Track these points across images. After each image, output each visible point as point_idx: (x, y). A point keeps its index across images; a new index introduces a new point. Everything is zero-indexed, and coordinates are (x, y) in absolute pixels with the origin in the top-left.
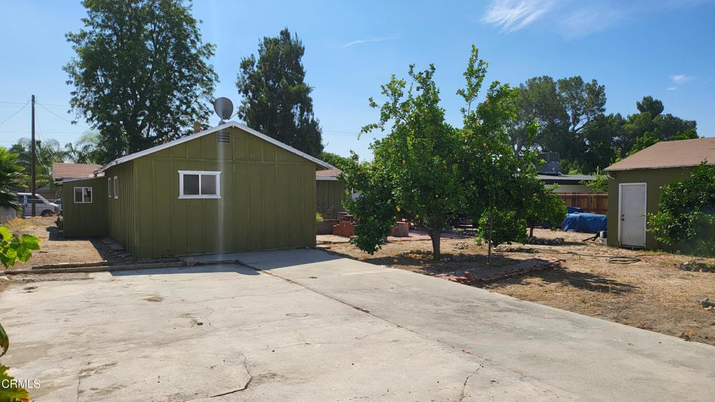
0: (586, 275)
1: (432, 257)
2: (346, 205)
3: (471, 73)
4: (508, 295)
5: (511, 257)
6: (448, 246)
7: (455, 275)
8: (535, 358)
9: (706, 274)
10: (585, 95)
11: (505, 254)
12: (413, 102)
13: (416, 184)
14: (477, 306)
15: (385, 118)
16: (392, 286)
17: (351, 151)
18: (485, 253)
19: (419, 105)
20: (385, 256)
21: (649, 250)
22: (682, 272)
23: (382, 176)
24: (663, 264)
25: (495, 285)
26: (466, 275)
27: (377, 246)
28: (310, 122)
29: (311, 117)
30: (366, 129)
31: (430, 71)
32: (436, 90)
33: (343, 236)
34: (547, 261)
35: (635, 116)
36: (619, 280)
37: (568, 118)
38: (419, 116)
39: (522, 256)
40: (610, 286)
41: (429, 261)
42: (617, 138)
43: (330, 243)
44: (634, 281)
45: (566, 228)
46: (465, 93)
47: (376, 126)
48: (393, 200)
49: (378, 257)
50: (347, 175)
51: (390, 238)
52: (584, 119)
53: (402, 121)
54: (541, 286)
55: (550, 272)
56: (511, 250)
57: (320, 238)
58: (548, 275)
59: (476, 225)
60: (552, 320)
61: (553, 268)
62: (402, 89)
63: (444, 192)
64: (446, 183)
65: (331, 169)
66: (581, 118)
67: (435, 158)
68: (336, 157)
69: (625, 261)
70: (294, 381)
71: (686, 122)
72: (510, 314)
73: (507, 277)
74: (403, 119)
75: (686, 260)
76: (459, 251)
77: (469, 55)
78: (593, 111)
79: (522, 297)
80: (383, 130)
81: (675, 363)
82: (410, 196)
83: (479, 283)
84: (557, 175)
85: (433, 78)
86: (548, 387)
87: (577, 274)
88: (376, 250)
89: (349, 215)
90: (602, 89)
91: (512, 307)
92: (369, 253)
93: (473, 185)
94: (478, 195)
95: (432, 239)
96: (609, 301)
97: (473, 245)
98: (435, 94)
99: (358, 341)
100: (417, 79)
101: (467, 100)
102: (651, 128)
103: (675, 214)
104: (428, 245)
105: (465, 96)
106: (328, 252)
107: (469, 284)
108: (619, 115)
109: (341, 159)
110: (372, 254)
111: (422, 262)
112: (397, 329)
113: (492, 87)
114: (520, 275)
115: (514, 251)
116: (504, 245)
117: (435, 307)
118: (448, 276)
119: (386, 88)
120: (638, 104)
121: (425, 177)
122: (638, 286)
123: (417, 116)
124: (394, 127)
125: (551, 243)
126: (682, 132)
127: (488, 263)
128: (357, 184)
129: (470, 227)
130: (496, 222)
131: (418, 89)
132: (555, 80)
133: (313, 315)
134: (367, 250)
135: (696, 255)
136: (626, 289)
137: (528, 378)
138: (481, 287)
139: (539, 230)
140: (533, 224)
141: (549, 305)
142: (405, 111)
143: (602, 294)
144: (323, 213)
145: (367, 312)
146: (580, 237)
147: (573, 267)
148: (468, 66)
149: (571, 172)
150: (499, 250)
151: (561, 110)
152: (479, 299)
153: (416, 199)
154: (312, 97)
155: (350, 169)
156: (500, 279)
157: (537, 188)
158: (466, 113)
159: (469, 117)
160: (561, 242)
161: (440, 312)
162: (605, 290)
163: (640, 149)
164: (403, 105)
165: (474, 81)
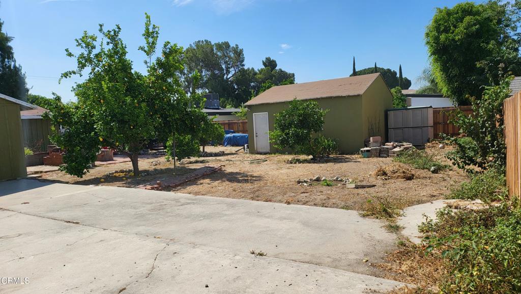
0: (237, 173)
1: (132, 174)
2: (53, 139)
3: (148, 34)
4: (188, 193)
5: (190, 167)
6: (145, 164)
7: (150, 185)
8: (203, 232)
9: (300, 165)
10: (232, 55)
11: (186, 165)
12: (105, 54)
13: (114, 119)
14: (165, 204)
15: (82, 66)
16: (99, 200)
17: (53, 94)
18: (173, 167)
19: (110, 56)
20: (93, 177)
21: (272, 154)
22: (288, 165)
23: (84, 114)
24: (279, 162)
25: (179, 188)
26: (158, 184)
27: (85, 170)
28: (12, 68)
29: (13, 63)
30: (66, 75)
31: (117, 30)
32: (124, 46)
33: (53, 165)
34: (213, 167)
35: (262, 69)
36: (255, 174)
37: (223, 70)
38: (111, 65)
39: (198, 166)
40: (249, 178)
41: (131, 177)
42: (252, 84)
43: (41, 172)
44: (263, 173)
45: (225, 145)
46: (145, 49)
47: (74, 73)
48: (96, 133)
49: (87, 179)
50: (51, 113)
51: (97, 163)
52: (232, 71)
53: (97, 69)
54: (209, 184)
55: (215, 174)
56: (191, 163)
57: (30, 169)
58: (214, 177)
59: (165, 147)
60: (215, 205)
61: (217, 171)
62: (94, 43)
63: (137, 124)
64: (138, 117)
65: (35, 109)
66: (230, 70)
67: (127, 98)
68: (42, 98)
69: (259, 162)
70: (9, 290)
71: (290, 74)
72: (188, 206)
73: (187, 182)
74: (98, 67)
75: (290, 157)
76: (154, 167)
77: (145, 20)
78: (237, 66)
79: (197, 194)
80: (81, 76)
81: (282, 219)
82: (110, 129)
83: (168, 188)
84: (218, 109)
85: (120, 36)
86: (211, 248)
87: (232, 173)
88: (85, 174)
89: (58, 147)
90: (241, 51)
91: (190, 201)
92: (78, 177)
93: (159, 118)
94: (163, 125)
95: (132, 160)
96: (248, 188)
97: (164, 162)
98: (123, 48)
99: (69, 247)
100: (107, 36)
101: (148, 55)
102: (271, 77)
103: (283, 130)
104: (129, 166)
105: (145, 51)
106: (39, 180)
107: (161, 190)
108: (253, 69)
109: (47, 100)
110: (82, 177)
111: (125, 178)
112: (104, 232)
113: (165, 46)
114: (196, 179)
115: (192, 163)
116: (186, 160)
117: (135, 210)
118: (145, 186)
119: (80, 41)
120: (263, 62)
121: (121, 113)
122: (265, 176)
123: (110, 66)
124: (91, 73)
125: (216, 155)
126: (286, 80)
127: (174, 174)
128: (61, 121)
129: (162, 149)
130: (179, 144)
131: (108, 43)
132: (213, 43)
133: (25, 234)
134: (76, 175)
135: (295, 154)
136: (259, 178)
137: (198, 246)
138: (170, 191)
139: (209, 147)
140: (204, 143)
141: (214, 196)
142: (99, 61)
143: (245, 184)
144: (31, 146)
145: (77, 223)
146: (234, 149)
147: (229, 169)
148: (145, 29)
149: (227, 107)
150: (182, 164)
151: (218, 64)
152: (167, 199)
153: (115, 130)
154: (12, 46)
155: (54, 108)
156: (183, 183)
157: (203, 118)
158: (149, 65)
159: (151, 67)
160: (223, 154)
161: (137, 213)
162: (246, 181)
163: (265, 90)
164: (97, 56)
165: (151, 40)
